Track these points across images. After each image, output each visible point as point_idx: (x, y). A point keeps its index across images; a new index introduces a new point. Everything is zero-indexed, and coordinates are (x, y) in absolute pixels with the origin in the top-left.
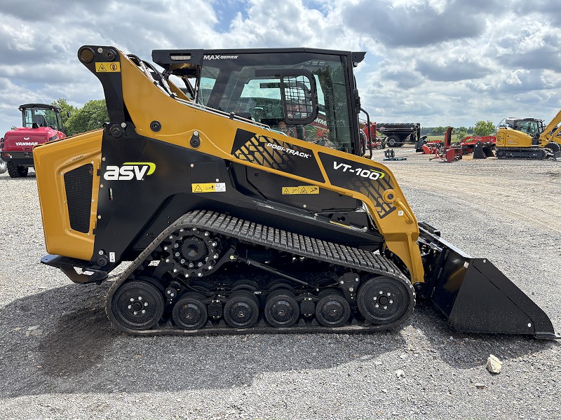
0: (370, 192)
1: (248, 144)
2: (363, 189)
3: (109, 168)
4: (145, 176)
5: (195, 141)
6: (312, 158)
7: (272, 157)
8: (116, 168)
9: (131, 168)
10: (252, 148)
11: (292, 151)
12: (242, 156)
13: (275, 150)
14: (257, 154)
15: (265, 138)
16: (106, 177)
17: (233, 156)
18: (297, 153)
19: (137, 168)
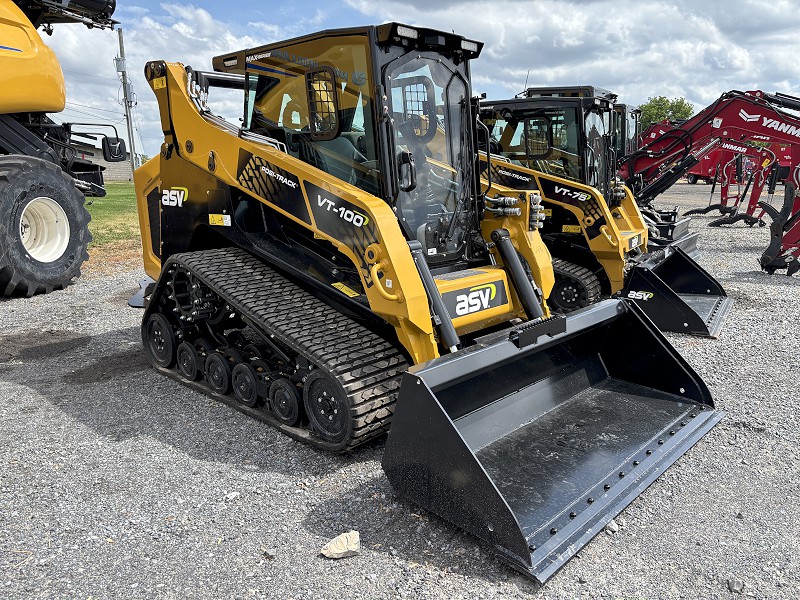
0: (356, 247)
1: (248, 166)
2: (348, 241)
3: (164, 192)
5: (210, 164)
6: (298, 188)
7: (266, 185)
8: (167, 192)
9: (175, 193)
10: (251, 173)
11: (281, 178)
12: (244, 183)
14: (255, 180)
15: (260, 159)
16: (163, 201)
17: (237, 182)
18: (286, 181)
19: (178, 193)
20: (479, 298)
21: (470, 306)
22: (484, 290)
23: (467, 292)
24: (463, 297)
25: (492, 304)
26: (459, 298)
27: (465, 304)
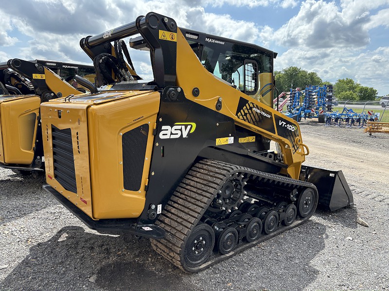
0: (291, 139)
1: (245, 107)
2: (289, 138)
3: (164, 127)
4: (189, 134)
5: (219, 105)
6: (271, 118)
7: (255, 117)
8: (168, 127)
9: (179, 127)
10: (246, 111)
11: (264, 113)
12: (241, 117)
13: (256, 112)
14: (248, 115)
15: (253, 104)
16: (161, 136)
17: (236, 117)
18: (266, 115)
19: (183, 127)
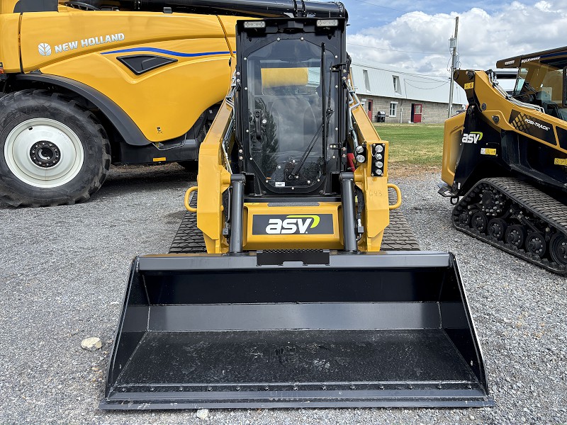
20: (296, 224)
21: (283, 228)
22: (304, 220)
23: (283, 217)
24: (279, 221)
25: (309, 230)
26: (271, 221)
27: (279, 227)
